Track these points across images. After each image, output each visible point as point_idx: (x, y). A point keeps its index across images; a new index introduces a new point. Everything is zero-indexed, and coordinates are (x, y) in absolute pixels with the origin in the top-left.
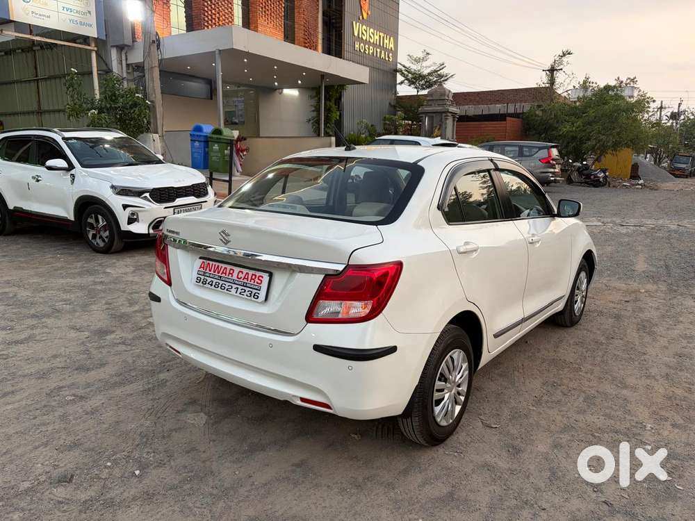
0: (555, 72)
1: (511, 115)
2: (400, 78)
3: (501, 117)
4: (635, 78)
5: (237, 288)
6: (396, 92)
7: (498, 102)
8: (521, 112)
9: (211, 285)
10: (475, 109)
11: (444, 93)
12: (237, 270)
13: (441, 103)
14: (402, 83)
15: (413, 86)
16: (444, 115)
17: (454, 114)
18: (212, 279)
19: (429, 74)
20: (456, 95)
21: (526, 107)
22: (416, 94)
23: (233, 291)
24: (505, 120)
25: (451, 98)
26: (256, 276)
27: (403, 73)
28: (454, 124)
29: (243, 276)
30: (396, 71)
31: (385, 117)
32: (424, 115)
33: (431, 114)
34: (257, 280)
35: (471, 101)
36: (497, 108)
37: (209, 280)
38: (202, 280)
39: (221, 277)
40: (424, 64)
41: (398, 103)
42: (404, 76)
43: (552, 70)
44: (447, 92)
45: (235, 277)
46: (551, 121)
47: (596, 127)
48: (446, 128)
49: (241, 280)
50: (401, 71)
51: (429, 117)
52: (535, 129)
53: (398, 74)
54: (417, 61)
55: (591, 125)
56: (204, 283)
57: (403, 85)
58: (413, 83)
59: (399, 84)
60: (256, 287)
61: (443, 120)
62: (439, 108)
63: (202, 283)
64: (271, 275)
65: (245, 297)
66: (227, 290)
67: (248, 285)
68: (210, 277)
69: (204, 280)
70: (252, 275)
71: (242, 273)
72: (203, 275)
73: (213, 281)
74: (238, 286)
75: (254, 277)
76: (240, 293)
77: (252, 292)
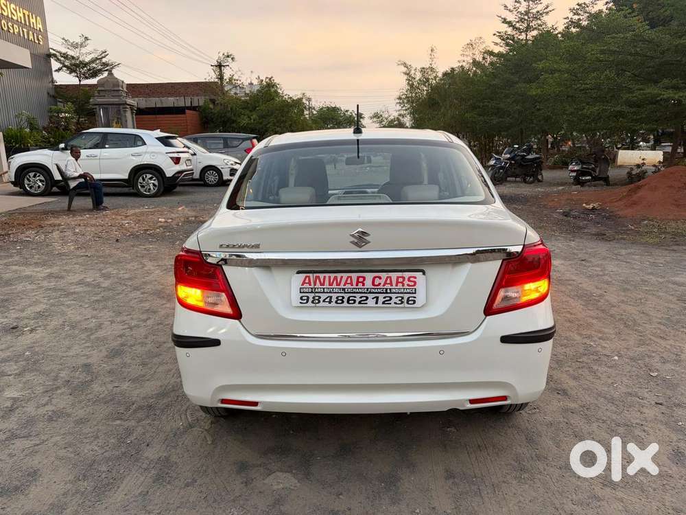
0: (223, 68)
1: (189, 108)
2: (55, 65)
3: (180, 111)
4: (272, 77)
5: (377, 298)
6: (53, 81)
7: (171, 95)
8: (197, 105)
9: (330, 302)
10: (146, 101)
11: (117, 83)
12: (369, 277)
13: (116, 94)
14: (59, 70)
15: (73, 74)
16: (121, 107)
17: (131, 107)
18: (330, 295)
19: (93, 61)
20: (129, 86)
21: (200, 101)
22: (78, 83)
23: (371, 302)
24: (184, 113)
25: (125, 89)
26: (404, 278)
27: (58, 59)
28: (133, 118)
29: (382, 282)
30: (49, 56)
31: (51, 108)
32: (97, 107)
33: (105, 106)
34: (406, 282)
35: (140, 93)
36: (170, 102)
37: (323, 296)
38: (311, 299)
39: (344, 289)
40: (84, 50)
41: (56, 92)
42: (61, 63)
43: (220, 66)
44: (121, 83)
45: (368, 284)
46: (228, 115)
47: (272, 119)
48: (126, 121)
49: (381, 286)
50: (55, 55)
51: (104, 109)
52: (213, 122)
53: (52, 60)
54: (75, 46)
55: (265, 118)
56: (316, 301)
57: (61, 72)
58: (75, 71)
59: (56, 71)
60: (408, 291)
61: (122, 112)
62: (116, 100)
63: (313, 302)
64: (424, 274)
65: (393, 305)
66: (360, 303)
67: (394, 291)
68: (324, 292)
69: (314, 298)
70: (398, 278)
71: (380, 278)
72: (312, 292)
73: (331, 297)
74: (377, 295)
75: (401, 280)
76: (383, 303)
77: (403, 298)
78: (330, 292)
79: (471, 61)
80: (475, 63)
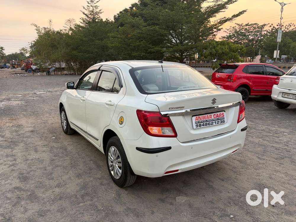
5: (215, 122)
9: (204, 126)
12: (212, 114)
23: (214, 124)
34: (222, 115)
37: (202, 124)
39: (207, 120)
45: (213, 118)
49: (216, 118)
60: (223, 118)
63: (199, 126)
64: (225, 112)
65: (220, 124)
66: (212, 124)
67: (219, 119)
68: (202, 122)
69: (199, 125)
70: (220, 114)
71: (215, 115)
72: (199, 123)
73: (204, 124)
74: (215, 121)
75: (220, 115)
76: (217, 123)
77: (222, 121)
78: (203, 122)
79: (69, 28)
80: (71, 29)
